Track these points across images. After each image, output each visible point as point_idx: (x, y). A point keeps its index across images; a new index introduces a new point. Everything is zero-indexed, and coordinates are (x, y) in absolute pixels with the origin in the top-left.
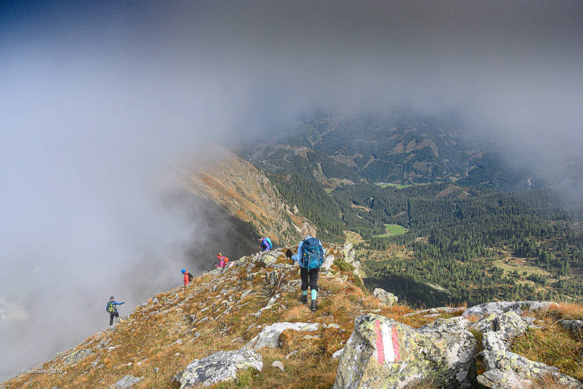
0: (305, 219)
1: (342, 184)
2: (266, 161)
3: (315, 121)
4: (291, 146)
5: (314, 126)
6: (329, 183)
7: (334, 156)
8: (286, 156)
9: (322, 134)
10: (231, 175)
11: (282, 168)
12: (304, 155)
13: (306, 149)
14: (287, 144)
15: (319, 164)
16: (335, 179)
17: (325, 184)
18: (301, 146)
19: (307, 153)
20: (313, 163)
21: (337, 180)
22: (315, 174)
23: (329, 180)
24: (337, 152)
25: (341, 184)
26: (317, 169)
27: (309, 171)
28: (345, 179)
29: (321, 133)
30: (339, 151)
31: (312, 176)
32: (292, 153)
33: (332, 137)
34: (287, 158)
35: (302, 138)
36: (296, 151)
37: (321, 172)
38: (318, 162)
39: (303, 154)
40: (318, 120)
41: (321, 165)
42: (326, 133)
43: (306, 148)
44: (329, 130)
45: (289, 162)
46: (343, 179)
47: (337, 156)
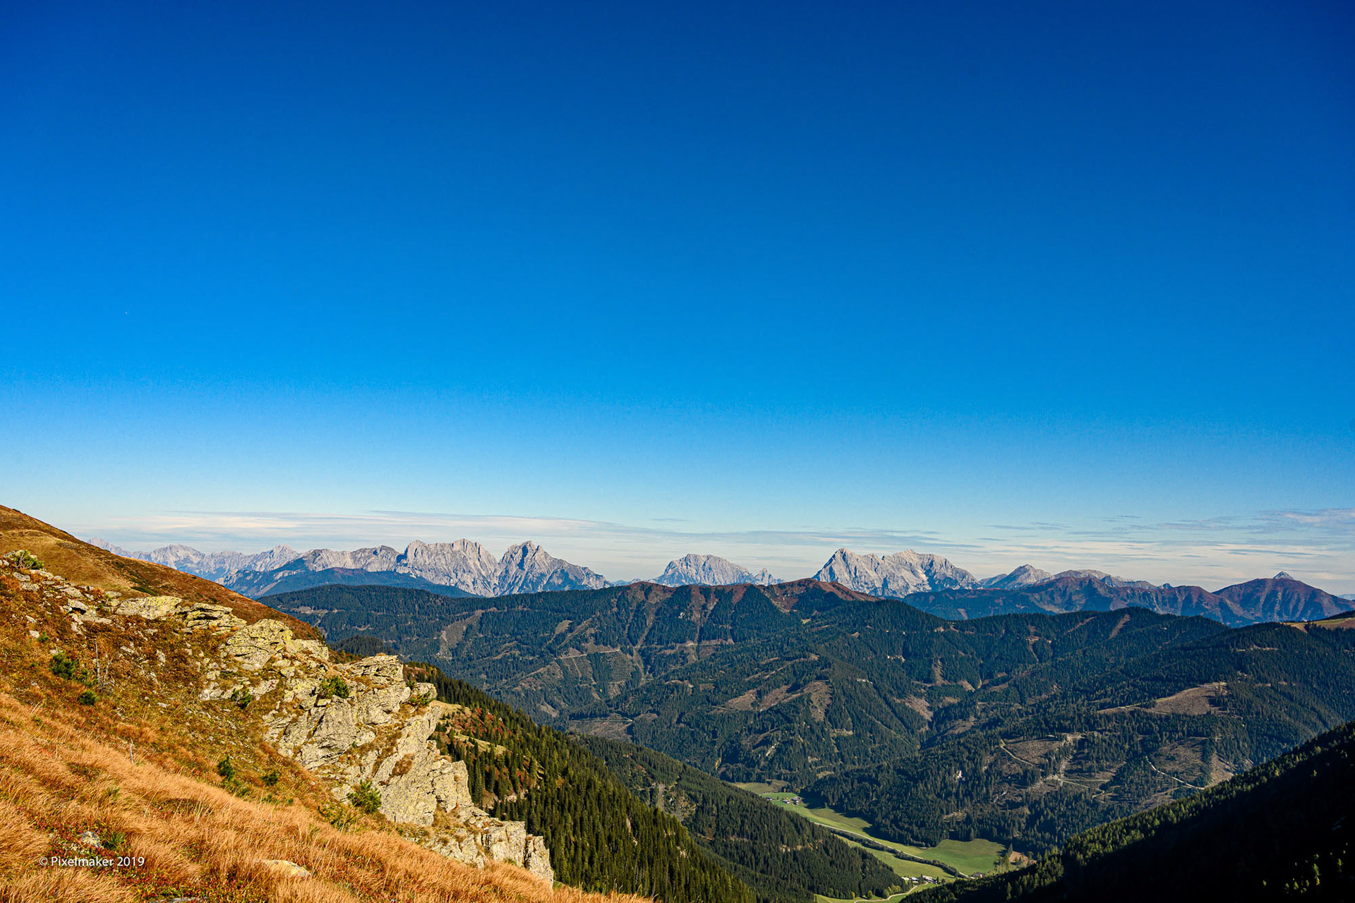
35: (594, 683)
40: (662, 647)
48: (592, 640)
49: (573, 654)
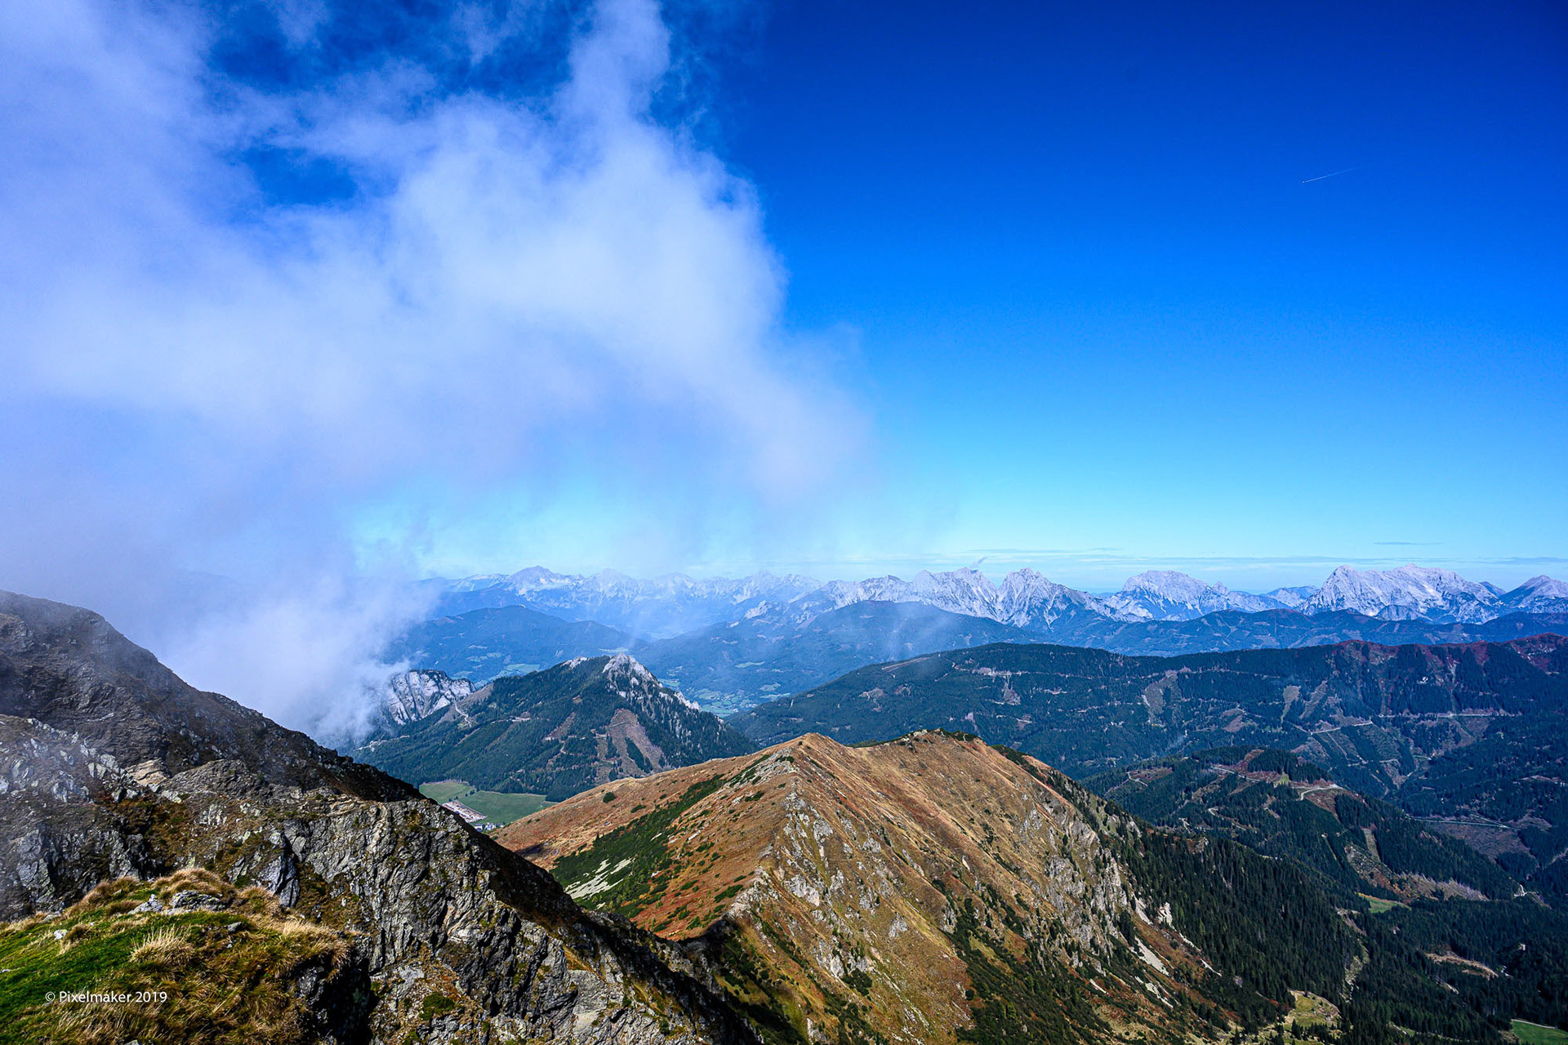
0: (1185, 940)
1: (1439, 894)
2: (1216, 809)
3: (1408, 719)
4: (1291, 779)
5: (1406, 732)
6: (1396, 886)
7: (1454, 818)
8: (1269, 802)
9: (1429, 755)
10: (987, 811)
11: (1255, 830)
12: (1326, 804)
13: (1334, 789)
14: (1280, 773)
15: (1368, 833)
16: (1416, 877)
17: (1379, 886)
18: (1322, 779)
19: (1336, 799)
20: (1352, 827)
21: (1426, 881)
22: (1350, 857)
23: (1397, 877)
24: (1465, 807)
25: (1434, 894)
26: (1360, 841)
27: (1336, 846)
28: (1452, 882)
29: (1428, 752)
30: (1471, 807)
31: (1340, 860)
32: (1290, 795)
33: (1457, 764)
34: (1272, 807)
35: (1364, 762)
36: (1303, 790)
37: (1374, 852)
38: (1365, 827)
39: (1322, 801)
40: (1417, 717)
41: (1374, 833)
42: (1441, 753)
43: (1335, 786)
44: (1451, 745)
45: (1277, 816)
46: (1446, 880)
47: (1463, 817)
48: (1339, 711)
49: (1326, 728)
